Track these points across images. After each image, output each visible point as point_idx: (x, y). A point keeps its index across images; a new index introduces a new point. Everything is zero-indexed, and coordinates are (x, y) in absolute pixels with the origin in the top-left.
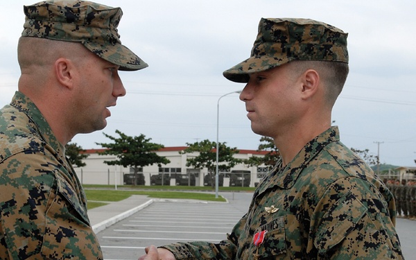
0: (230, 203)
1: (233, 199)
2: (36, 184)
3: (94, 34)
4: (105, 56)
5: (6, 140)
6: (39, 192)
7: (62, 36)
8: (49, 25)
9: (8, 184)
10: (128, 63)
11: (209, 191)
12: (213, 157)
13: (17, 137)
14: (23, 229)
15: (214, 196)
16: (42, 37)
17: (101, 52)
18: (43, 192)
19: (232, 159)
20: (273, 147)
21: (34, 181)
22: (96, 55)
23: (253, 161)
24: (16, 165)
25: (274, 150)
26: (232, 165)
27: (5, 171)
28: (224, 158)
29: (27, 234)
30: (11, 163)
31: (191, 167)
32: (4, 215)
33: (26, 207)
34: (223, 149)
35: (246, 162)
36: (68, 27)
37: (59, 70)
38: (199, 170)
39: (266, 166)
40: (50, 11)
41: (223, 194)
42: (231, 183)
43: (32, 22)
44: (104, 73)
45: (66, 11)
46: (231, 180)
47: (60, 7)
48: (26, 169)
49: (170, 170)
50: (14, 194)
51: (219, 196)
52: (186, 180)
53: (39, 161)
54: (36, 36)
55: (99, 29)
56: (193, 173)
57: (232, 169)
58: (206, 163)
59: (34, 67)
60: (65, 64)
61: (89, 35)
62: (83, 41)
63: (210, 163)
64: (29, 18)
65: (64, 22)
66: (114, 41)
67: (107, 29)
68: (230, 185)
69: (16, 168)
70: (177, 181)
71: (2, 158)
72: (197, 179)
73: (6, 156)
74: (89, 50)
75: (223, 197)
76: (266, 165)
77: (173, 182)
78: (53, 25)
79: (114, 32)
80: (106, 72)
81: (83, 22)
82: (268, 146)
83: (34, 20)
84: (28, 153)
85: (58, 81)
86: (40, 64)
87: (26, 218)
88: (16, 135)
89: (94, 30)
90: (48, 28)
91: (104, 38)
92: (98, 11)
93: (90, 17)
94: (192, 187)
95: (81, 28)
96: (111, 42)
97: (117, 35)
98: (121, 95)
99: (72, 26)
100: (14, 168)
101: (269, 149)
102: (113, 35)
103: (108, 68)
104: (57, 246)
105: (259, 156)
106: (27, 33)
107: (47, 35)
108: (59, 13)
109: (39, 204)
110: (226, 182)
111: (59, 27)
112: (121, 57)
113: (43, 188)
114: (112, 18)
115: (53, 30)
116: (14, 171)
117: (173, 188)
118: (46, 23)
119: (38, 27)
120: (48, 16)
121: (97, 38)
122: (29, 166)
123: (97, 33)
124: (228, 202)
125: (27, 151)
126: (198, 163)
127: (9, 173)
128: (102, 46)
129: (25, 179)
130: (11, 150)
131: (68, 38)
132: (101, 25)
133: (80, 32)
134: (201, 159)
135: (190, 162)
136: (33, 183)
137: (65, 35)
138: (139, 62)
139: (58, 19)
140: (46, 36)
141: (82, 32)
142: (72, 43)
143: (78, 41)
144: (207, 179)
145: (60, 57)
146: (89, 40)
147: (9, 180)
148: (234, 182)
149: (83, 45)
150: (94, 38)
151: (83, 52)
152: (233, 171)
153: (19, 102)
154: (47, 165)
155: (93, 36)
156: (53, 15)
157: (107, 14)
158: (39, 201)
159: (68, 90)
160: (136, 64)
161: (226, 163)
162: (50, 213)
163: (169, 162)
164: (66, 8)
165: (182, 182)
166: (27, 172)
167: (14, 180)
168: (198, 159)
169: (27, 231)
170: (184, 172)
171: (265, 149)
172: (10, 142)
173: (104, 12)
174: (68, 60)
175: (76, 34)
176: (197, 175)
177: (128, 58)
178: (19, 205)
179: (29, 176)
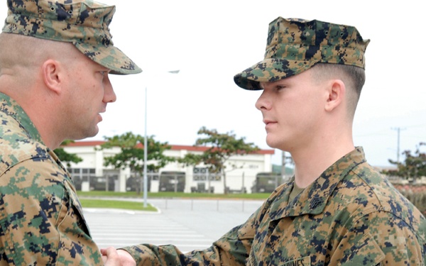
0: (162, 213)
1: (166, 208)
2: (47, 194)
3: (87, 34)
4: (98, 59)
5: (8, 146)
6: (50, 204)
7: (52, 35)
8: (37, 22)
9: (16, 193)
10: (122, 67)
11: (134, 197)
12: (139, 154)
13: (19, 142)
14: (32, 244)
15: (142, 204)
16: (28, 35)
17: (93, 54)
18: (54, 204)
19: (162, 157)
20: (214, 141)
21: (45, 191)
22: (88, 57)
23: (190, 159)
24: (25, 173)
25: (215, 145)
26: (163, 165)
27: (12, 180)
28: (152, 155)
29: (37, 249)
30: (19, 171)
31: (110, 167)
32: (13, 228)
33: (36, 219)
34: (151, 144)
35: (180, 161)
36: (58, 26)
37: (47, 73)
38: (119, 171)
39: (205, 166)
40: (39, 7)
41: (153, 202)
42: (160, 188)
43: (17, 18)
44: (95, 78)
45: (57, 7)
46: (160, 183)
47: (51, 3)
48: (35, 178)
49: (81, 171)
50: (23, 205)
51: (148, 205)
52: (103, 184)
53: (49, 170)
54: (21, 33)
55: (92, 29)
56: (112, 174)
57: (162, 170)
58: (128, 162)
59: (18, 68)
60: (54, 66)
61: (80, 35)
62: (74, 41)
63: (134, 162)
64: (14, 13)
65: (54, 19)
66: (106, 42)
67: (100, 28)
68: (160, 190)
69: (25, 176)
70: (91, 185)
71: (8, 165)
72: (116, 182)
73: (12, 163)
74: (80, 52)
75: (153, 205)
76: (205, 164)
77: (86, 187)
78: (42, 23)
79: (107, 32)
80: (97, 75)
81: (75, 21)
82: (207, 141)
83: (19, 16)
84: (36, 161)
85: (45, 84)
86: (25, 65)
87: (36, 231)
88: (17, 140)
89: (86, 29)
90: (36, 26)
91: (97, 39)
92: (92, 10)
93: (83, 16)
94: (111, 192)
95: (73, 27)
96: (103, 44)
97: (110, 35)
98: (111, 101)
99: (63, 24)
100: (22, 176)
101: (210, 145)
102: (106, 36)
103: (99, 72)
104: (72, 262)
105: (196, 153)
106: (11, 29)
107: (35, 33)
108: (50, 10)
109: (50, 216)
110: (155, 186)
111: (49, 25)
112: (115, 60)
113: (54, 199)
114: (105, 17)
115: (41, 28)
116: (23, 179)
117: (86, 194)
118: (34, 20)
119: (24, 24)
120: (37, 12)
121: (89, 39)
122: (38, 175)
123: (90, 33)
124: (159, 211)
125: (35, 158)
126: (118, 162)
127: (17, 182)
128: (94, 47)
129: (35, 189)
130: (16, 156)
131: (58, 37)
132: (94, 24)
133: (71, 31)
134: (123, 157)
135: (109, 161)
136: (43, 193)
137: (54, 34)
138: (133, 67)
139: (48, 16)
140: (33, 33)
141: (73, 31)
142: (62, 44)
143: (69, 41)
144: (130, 183)
145: (48, 58)
146: (81, 40)
147: (17, 189)
148: (165, 186)
149: (75, 46)
150: (87, 38)
151: (74, 52)
152: (163, 173)
153: (4, 105)
154: (56, 175)
155: (85, 36)
156: (43, 11)
157: (102, 13)
158: (50, 214)
159: (56, 95)
160: (130, 69)
161: (155, 162)
162: (62, 226)
163: (81, 160)
164: (57, 4)
165: (98, 186)
166: (37, 181)
167: (24, 190)
168: (118, 157)
169: (36, 246)
170: (99, 173)
171: (204, 145)
172: (14, 147)
173: (98, 10)
174: (57, 62)
175: (67, 33)
176: (116, 177)
177: (122, 63)
178: (29, 217)
179: (40, 186)
